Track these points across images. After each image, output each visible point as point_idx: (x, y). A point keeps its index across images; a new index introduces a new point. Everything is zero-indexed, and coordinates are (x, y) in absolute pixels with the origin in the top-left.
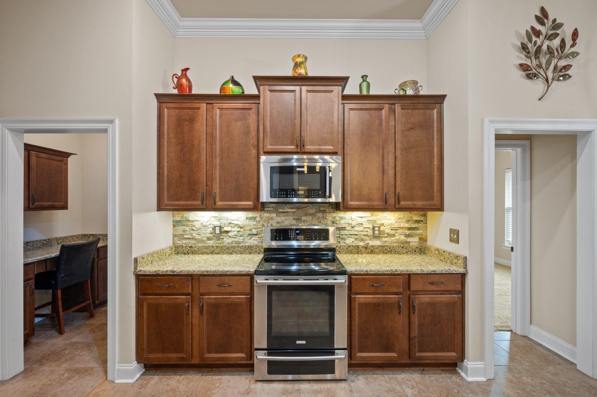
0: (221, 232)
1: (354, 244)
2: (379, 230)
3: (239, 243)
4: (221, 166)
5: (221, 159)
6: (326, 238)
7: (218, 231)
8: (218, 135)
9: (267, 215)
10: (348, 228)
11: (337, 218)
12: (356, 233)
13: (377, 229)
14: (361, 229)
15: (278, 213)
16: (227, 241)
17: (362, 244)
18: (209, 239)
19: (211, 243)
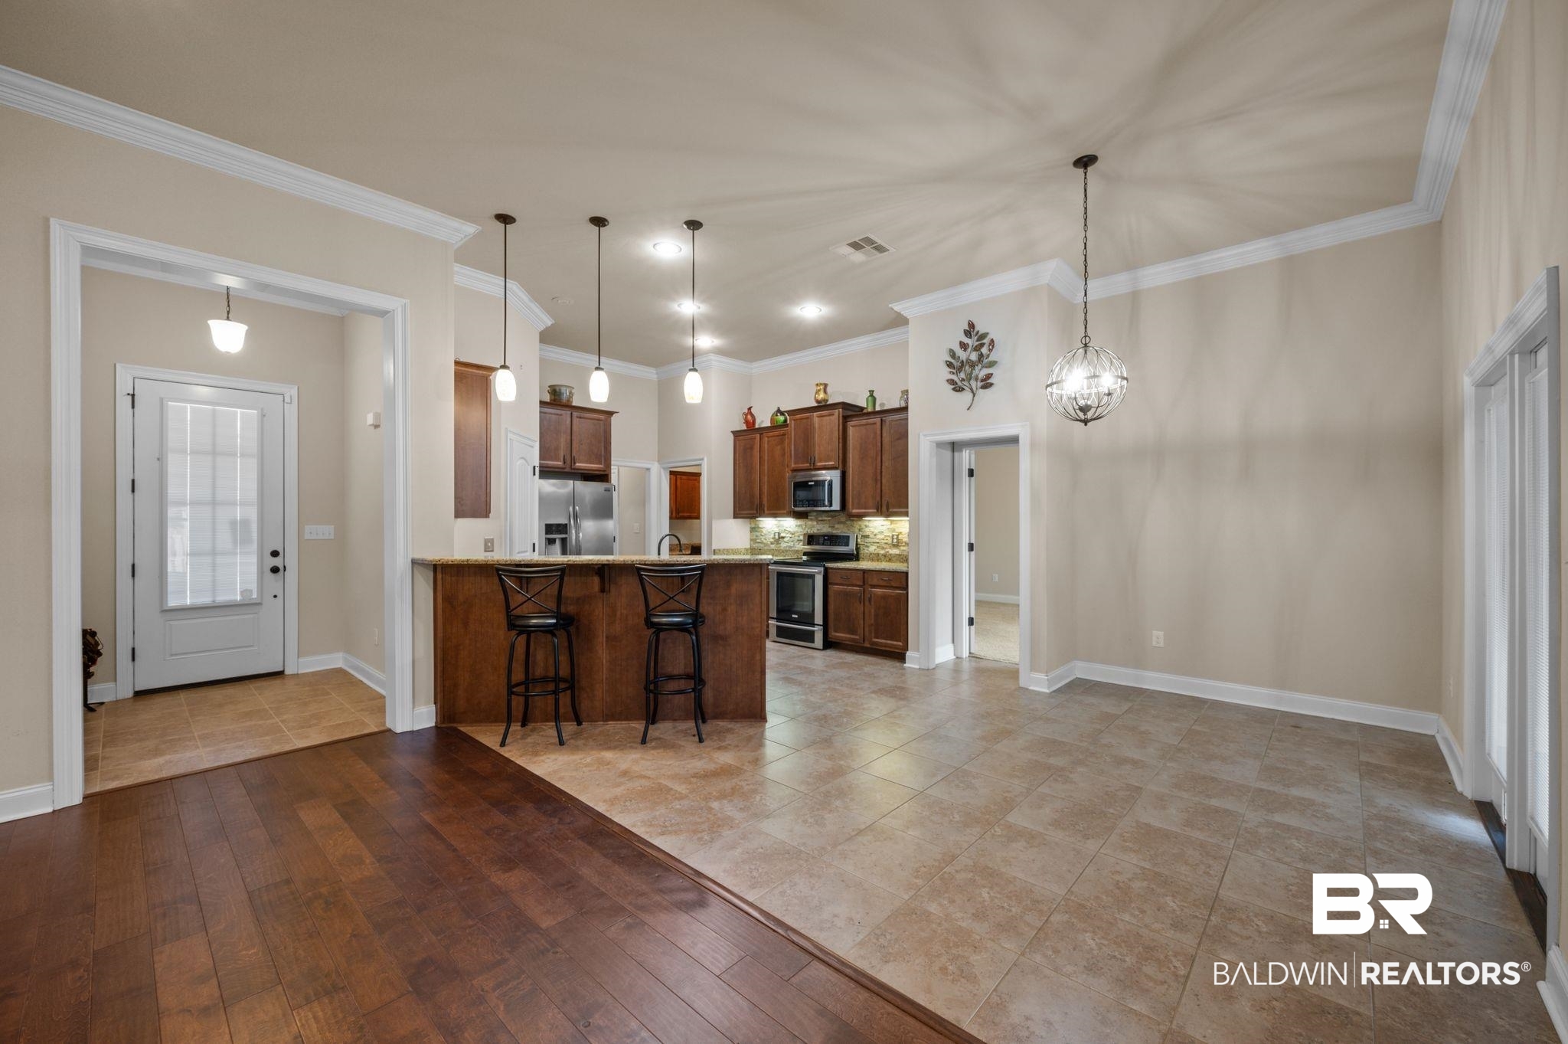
0: (779, 538)
1: (876, 552)
2: (897, 538)
3: (790, 547)
4: (768, 482)
5: (768, 477)
6: (847, 544)
7: (777, 537)
8: (766, 458)
9: (810, 523)
10: (871, 536)
11: (863, 526)
12: (878, 541)
13: (895, 537)
14: (882, 537)
15: (818, 521)
16: (783, 545)
17: (882, 552)
18: (772, 543)
19: (773, 546)
